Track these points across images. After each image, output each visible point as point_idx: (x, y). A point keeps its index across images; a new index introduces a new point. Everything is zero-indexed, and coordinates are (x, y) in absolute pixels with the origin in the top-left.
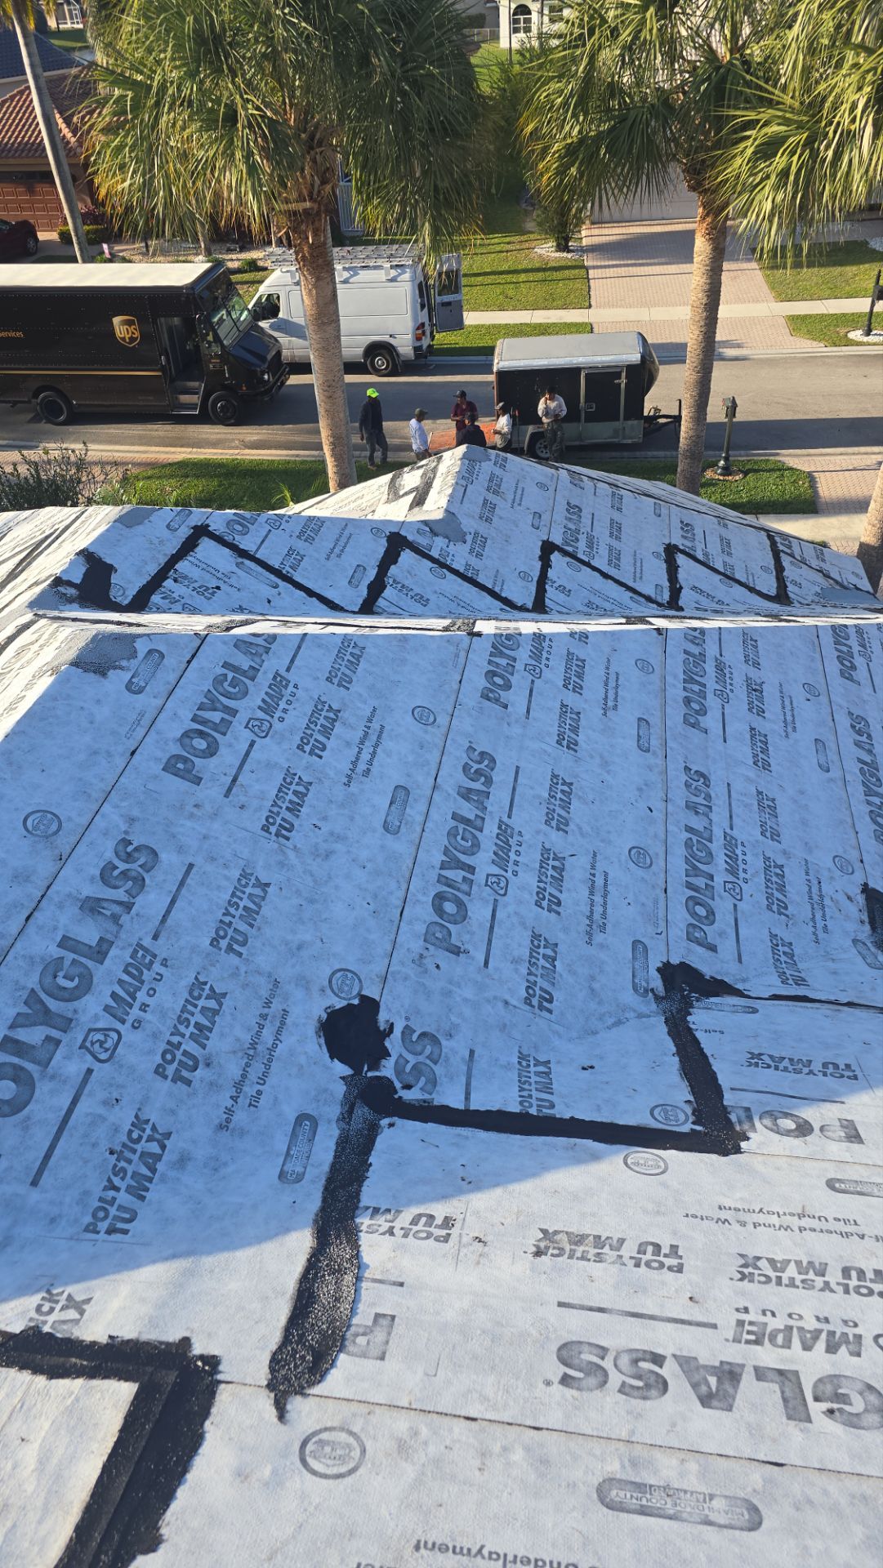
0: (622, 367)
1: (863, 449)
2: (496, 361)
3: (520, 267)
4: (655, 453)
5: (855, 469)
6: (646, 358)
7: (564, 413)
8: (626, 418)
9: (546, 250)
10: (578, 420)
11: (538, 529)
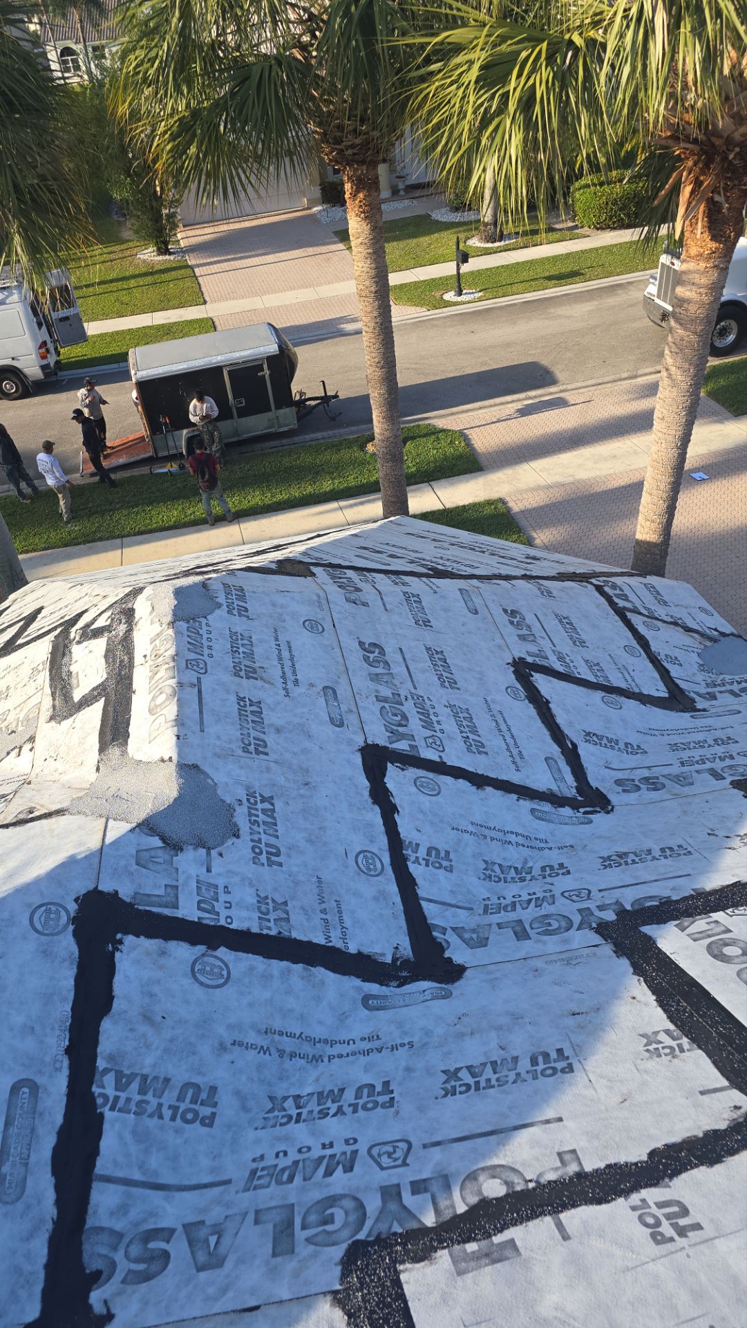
0: (263, 358)
1: (498, 400)
2: (133, 372)
3: (127, 274)
4: (313, 436)
5: (499, 421)
6: (283, 348)
7: (216, 413)
8: (278, 408)
9: (148, 255)
10: (231, 417)
11: (341, 725)
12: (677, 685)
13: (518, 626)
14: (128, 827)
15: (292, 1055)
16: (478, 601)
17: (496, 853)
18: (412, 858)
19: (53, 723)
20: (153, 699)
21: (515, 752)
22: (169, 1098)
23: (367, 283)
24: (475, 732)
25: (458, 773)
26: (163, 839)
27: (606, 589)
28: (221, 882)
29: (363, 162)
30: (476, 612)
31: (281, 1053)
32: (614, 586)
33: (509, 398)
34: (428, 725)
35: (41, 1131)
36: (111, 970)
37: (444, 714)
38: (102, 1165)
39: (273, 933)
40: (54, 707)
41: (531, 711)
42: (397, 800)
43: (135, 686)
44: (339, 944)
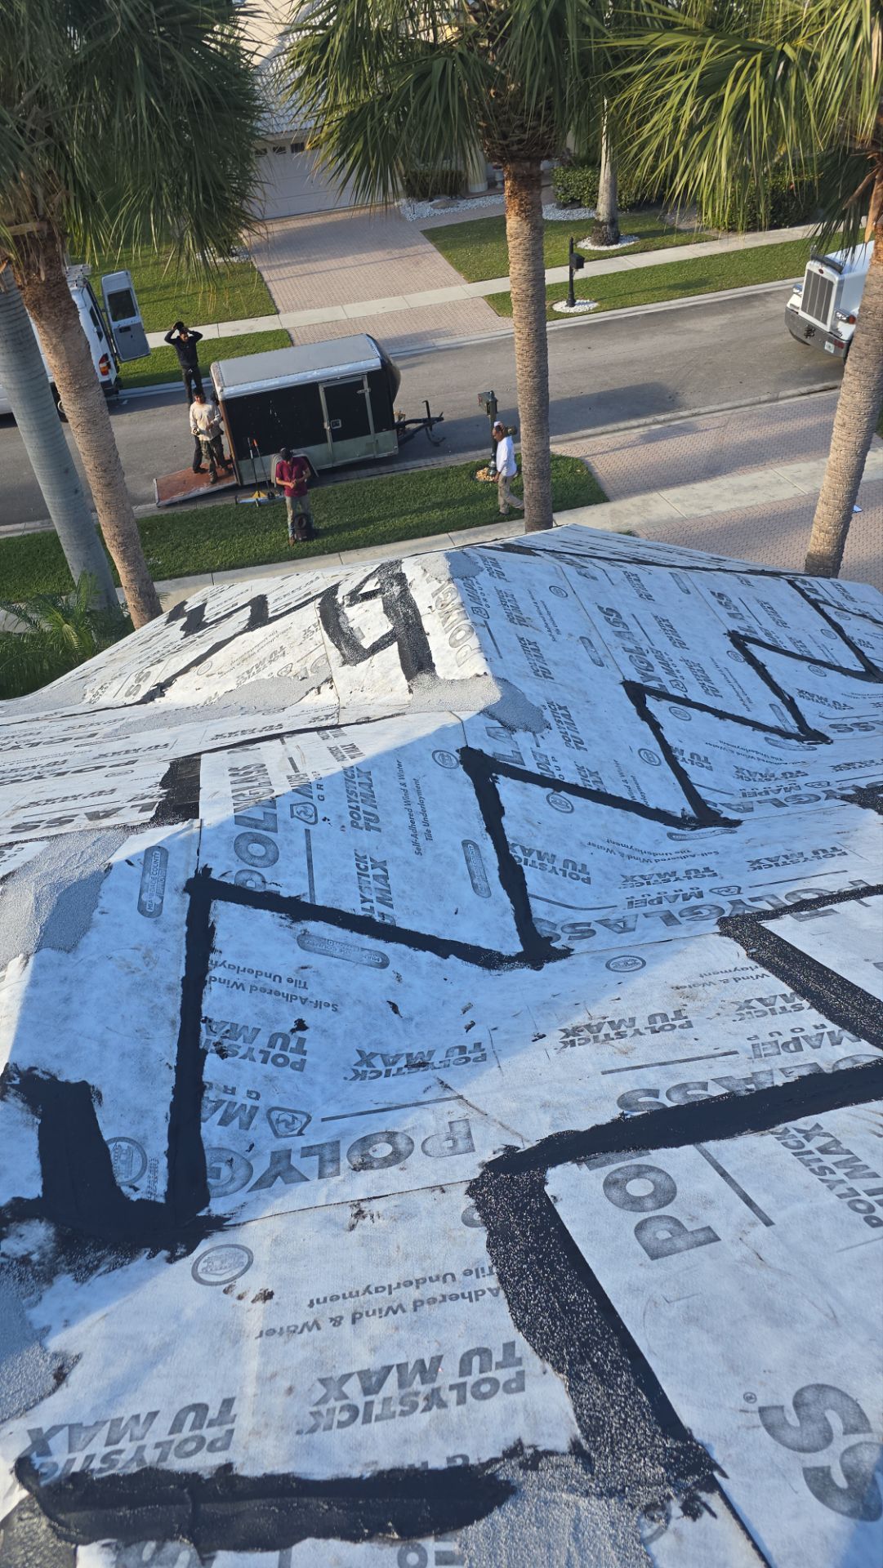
0: (362, 375)
5: (623, 448)
8: (377, 430)
10: (325, 440)
11: (602, 665)
12: (872, 664)
13: (726, 605)
14: (475, 713)
15: (629, 857)
16: (688, 584)
17: (742, 763)
18: (680, 758)
19: (347, 667)
20: (452, 636)
21: (744, 698)
22: (559, 865)
23: (524, 286)
24: (709, 681)
25: (702, 708)
26: (500, 722)
27: (797, 583)
28: (549, 754)
29: (528, 158)
30: (689, 592)
31: (622, 855)
32: (804, 582)
33: (634, 423)
34: (670, 672)
35: (487, 866)
36: (496, 794)
37: (681, 666)
38: (530, 890)
39: (594, 788)
40: (343, 655)
41: (751, 670)
42: (659, 719)
43: (427, 630)
44: (642, 802)
